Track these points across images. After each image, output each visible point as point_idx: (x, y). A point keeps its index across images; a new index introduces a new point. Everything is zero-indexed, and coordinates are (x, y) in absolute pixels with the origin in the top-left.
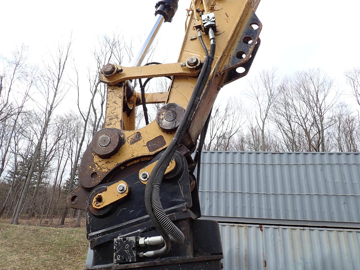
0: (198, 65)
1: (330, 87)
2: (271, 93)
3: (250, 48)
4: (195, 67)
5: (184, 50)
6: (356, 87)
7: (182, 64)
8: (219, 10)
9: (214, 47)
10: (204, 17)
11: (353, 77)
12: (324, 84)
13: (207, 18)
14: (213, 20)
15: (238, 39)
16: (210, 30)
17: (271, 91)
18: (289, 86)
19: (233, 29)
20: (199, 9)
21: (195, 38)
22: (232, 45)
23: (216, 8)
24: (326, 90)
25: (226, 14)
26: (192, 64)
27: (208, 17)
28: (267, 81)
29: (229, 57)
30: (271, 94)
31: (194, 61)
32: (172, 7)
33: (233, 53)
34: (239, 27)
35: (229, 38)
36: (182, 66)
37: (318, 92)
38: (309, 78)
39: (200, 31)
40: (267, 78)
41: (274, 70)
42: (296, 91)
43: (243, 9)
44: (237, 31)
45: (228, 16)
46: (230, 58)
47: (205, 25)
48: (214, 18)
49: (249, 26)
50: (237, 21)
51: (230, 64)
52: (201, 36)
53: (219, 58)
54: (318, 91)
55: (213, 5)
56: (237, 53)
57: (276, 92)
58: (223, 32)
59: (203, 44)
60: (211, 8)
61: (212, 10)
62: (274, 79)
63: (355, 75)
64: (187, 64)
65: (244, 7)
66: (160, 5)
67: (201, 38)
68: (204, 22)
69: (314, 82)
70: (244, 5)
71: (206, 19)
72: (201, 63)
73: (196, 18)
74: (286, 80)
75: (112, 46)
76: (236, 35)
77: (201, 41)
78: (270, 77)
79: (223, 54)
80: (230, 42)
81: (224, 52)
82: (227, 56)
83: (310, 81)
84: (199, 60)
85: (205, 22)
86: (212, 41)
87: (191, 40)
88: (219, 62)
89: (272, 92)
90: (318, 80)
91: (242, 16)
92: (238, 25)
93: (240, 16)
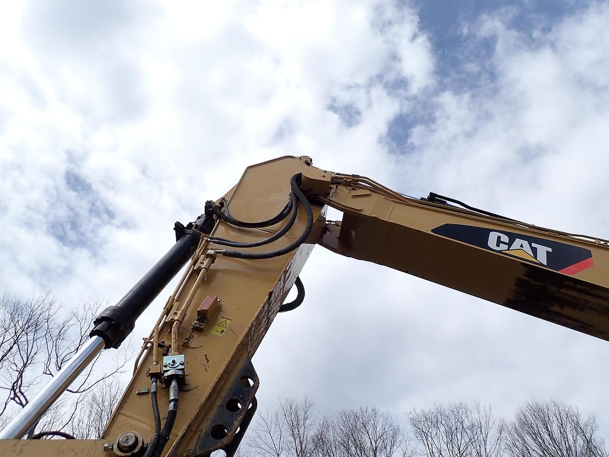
0: (136, 451)
1: (393, 443)
2: (301, 447)
3: (236, 420)
4: (129, 454)
5: (122, 412)
6: (430, 447)
7: (106, 445)
8: (196, 348)
9: (173, 415)
10: (167, 360)
11: (424, 428)
12: (385, 437)
13: (171, 363)
14: (181, 367)
15: (219, 402)
16: (174, 384)
17: (301, 443)
18: (330, 436)
19: (212, 385)
20: (164, 342)
21: (147, 391)
22: (208, 412)
23: (192, 343)
24: (388, 448)
25: (206, 356)
26: (125, 449)
27: (174, 362)
28: (295, 423)
29: (198, 434)
30: (301, 450)
31: (131, 442)
32: (122, 328)
33: (206, 426)
34: (223, 381)
35: (204, 399)
36: (106, 449)
37: (376, 450)
38: (361, 425)
39: (156, 382)
40: (296, 419)
41: (308, 406)
42: (342, 447)
43: (232, 353)
44: (219, 388)
45: (208, 361)
46: (200, 436)
47: (166, 374)
48: (182, 364)
49: (239, 381)
50: (221, 371)
51: (198, 448)
52: (155, 393)
53: (180, 434)
54: (376, 448)
55: (188, 339)
56: (214, 427)
57: (311, 446)
58: (196, 387)
59: (155, 408)
60: (184, 343)
61: (184, 347)
62: (308, 422)
63: (426, 426)
64: (115, 447)
65: (234, 349)
66: (103, 322)
67: (154, 396)
68: (165, 369)
69: (370, 432)
70: (236, 346)
71: (169, 364)
72: (143, 446)
73: (154, 358)
74: (326, 426)
75: (21, 330)
76: (216, 394)
77: (154, 402)
78: (301, 417)
79: (188, 428)
80: (203, 407)
81: (189, 426)
82: (196, 432)
83: (363, 430)
84: (140, 439)
85: (168, 368)
86: (172, 404)
87: (139, 394)
88: (178, 445)
89: (303, 447)
90: (375, 428)
91: (230, 362)
92: (221, 378)
93: (227, 363)
